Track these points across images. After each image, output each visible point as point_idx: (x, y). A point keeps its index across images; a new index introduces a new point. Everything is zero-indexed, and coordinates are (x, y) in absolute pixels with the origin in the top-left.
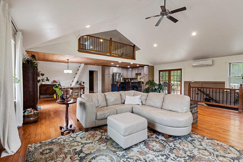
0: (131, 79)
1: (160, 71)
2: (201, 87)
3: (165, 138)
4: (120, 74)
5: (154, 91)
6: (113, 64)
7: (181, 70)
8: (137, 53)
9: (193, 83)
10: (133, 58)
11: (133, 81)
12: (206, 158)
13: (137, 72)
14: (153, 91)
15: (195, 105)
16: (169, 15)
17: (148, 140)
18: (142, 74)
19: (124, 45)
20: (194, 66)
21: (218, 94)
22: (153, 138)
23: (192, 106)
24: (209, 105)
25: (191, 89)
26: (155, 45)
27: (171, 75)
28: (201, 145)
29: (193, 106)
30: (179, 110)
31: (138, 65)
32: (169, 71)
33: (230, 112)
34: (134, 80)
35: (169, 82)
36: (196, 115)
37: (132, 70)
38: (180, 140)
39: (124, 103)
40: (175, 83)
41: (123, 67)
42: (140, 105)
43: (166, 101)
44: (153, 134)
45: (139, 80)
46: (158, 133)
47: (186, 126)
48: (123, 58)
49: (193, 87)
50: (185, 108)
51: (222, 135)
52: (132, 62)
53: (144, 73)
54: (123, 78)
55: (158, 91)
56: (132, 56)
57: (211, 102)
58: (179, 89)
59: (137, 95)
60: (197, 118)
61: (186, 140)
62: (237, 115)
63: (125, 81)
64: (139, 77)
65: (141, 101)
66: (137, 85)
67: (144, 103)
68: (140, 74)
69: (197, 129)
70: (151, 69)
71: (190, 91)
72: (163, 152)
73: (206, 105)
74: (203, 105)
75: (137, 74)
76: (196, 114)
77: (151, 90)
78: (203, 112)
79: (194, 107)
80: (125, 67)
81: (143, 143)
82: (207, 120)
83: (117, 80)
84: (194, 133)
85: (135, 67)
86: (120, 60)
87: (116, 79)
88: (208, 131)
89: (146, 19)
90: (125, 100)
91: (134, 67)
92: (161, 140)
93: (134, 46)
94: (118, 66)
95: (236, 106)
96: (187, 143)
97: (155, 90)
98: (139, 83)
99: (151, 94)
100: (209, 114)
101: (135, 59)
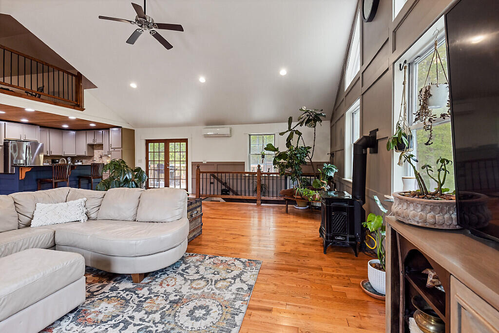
0: (73, 158)
1: (148, 142)
2: (216, 171)
3: (134, 282)
4: (35, 144)
5: (124, 184)
6: (4, 113)
7: (186, 140)
8: (87, 93)
9: (205, 164)
10: (78, 105)
11: (80, 163)
12: (199, 292)
13: (91, 141)
14: (121, 185)
15: (198, 204)
16: (154, 29)
17: (89, 302)
18: (106, 146)
19: (46, 67)
20: (207, 136)
21: (235, 181)
22: (104, 292)
23: (191, 207)
24: (227, 200)
25: (201, 174)
26: (134, 85)
27: (169, 150)
28: (198, 273)
29: (194, 206)
30: (168, 217)
31: (92, 125)
32: (167, 142)
33: (248, 206)
34: (84, 161)
35: (165, 163)
36: (200, 221)
37: (76, 135)
38: (164, 277)
39: (28, 225)
40: (182, 165)
41: (46, 125)
42: (82, 221)
43: (144, 204)
44: (106, 283)
45: (97, 160)
46: (119, 278)
47: (174, 246)
48: (43, 101)
49: (203, 172)
50: (177, 212)
51: (231, 245)
52: (72, 114)
53: (110, 144)
54: (45, 156)
55: (132, 184)
56: (74, 100)
57: (229, 195)
58: (184, 176)
59: (75, 199)
60: (202, 225)
61: (175, 272)
62: (255, 209)
63: (53, 161)
64: (97, 153)
65: (85, 211)
66: (88, 172)
67: (93, 216)
68: (100, 146)
69: (200, 245)
70: (128, 136)
71: (200, 178)
72: (120, 317)
73: (223, 201)
74: (219, 201)
75: (92, 147)
76: (200, 219)
77: (116, 183)
78: (216, 213)
79: (196, 208)
80: (55, 125)
81: (71, 316)
82: (217, 225)
83: (22, 162)
84: (191, 254)
85: (85, 128)
86: (31, 106)
87: (19, 158)
88: (213, 244)
89: (100, 17)
90: (33, 216)
91: (81, 128)
92: (123, 291)
93: (79, 77)
94: (25, 120)
95: (254, 197)
96: (175, 277)
97: (126, 183)
98: (95, 166)
99: (113, 192)
100: (223, 215)
101: (83, 110)
